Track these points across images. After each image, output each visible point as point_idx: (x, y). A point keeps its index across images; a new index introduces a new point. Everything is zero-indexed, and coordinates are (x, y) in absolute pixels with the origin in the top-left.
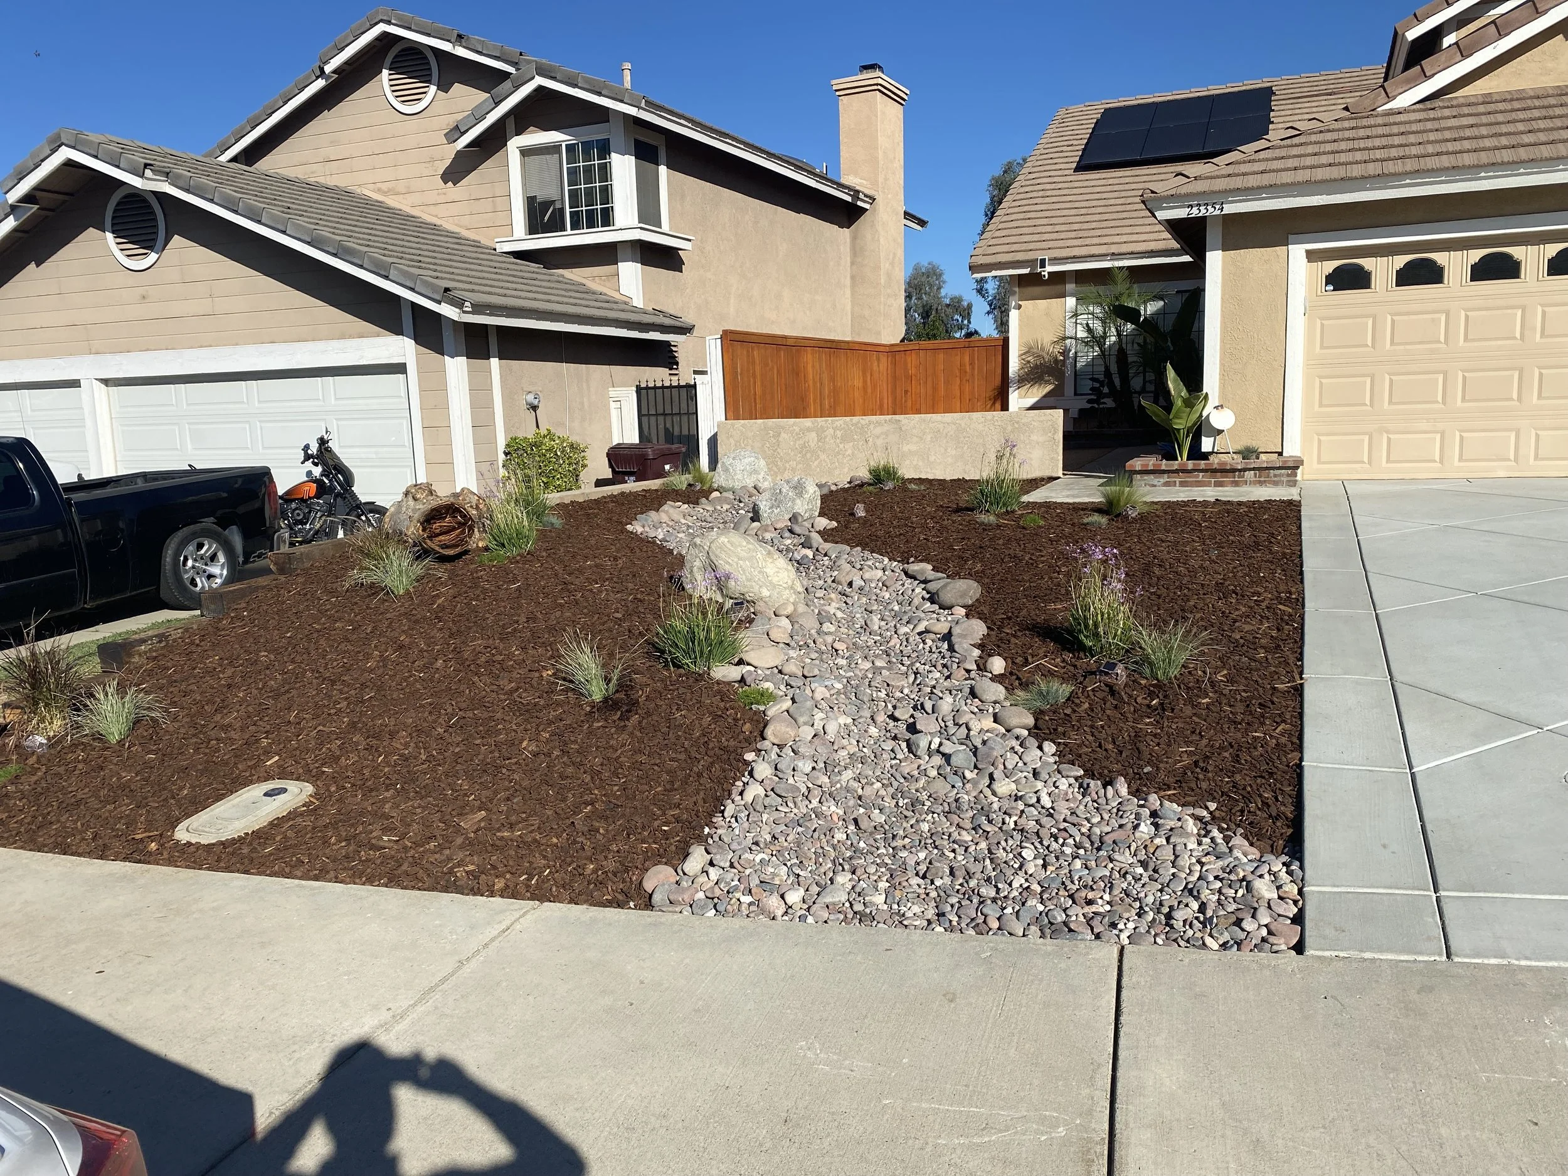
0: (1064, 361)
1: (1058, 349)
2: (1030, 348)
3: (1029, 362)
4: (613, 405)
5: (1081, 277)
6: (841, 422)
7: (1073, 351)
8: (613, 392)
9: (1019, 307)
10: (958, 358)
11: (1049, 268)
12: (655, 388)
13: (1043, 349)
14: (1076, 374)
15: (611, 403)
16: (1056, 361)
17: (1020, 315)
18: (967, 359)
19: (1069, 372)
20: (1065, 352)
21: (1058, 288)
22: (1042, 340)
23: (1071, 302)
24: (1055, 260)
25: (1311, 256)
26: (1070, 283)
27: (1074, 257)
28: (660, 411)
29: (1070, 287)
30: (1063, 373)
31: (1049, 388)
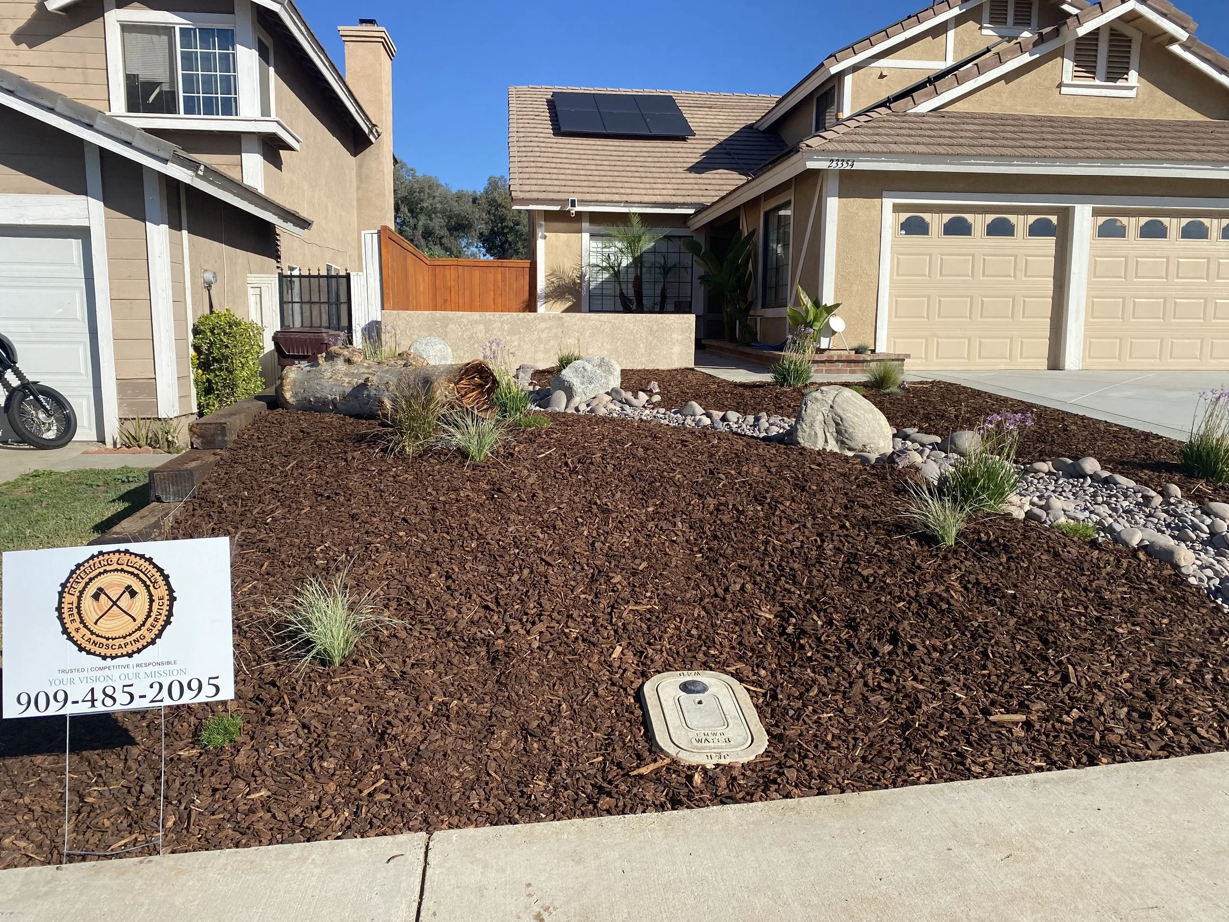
0: (581, 284)
1: (576, 274)
2: (555, 271)
3: (553, 282)
4: (251, 291)
5: (595, 218)
6: (508, 317)
7: (588, 276)
8: (252, 278)
9: (545, 237)
10: (492, 275)
11: (578, 208)
12: (309, 276)
13: (564, 273)
14: (590, 295)
15: (249, 289)
16: (574, 283)
17: (546, 243)
18: (499, 276)
19: (584, 293)
20: (581, 277)
21: (575, 225)
22: (564, 265)
23: (586, 236)
24: (583, 202)
25: (897, 208)
26: (586, 222)
27: (597, 201)
28: (306, 298)
29: (586, 225)
30: (580, 293)
31: (569, 304)
